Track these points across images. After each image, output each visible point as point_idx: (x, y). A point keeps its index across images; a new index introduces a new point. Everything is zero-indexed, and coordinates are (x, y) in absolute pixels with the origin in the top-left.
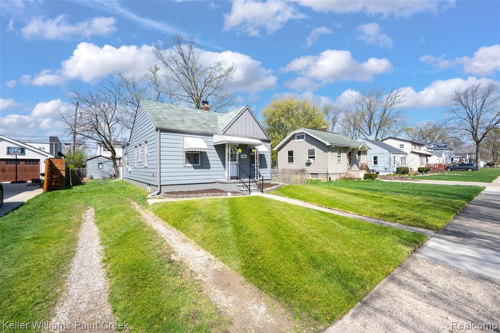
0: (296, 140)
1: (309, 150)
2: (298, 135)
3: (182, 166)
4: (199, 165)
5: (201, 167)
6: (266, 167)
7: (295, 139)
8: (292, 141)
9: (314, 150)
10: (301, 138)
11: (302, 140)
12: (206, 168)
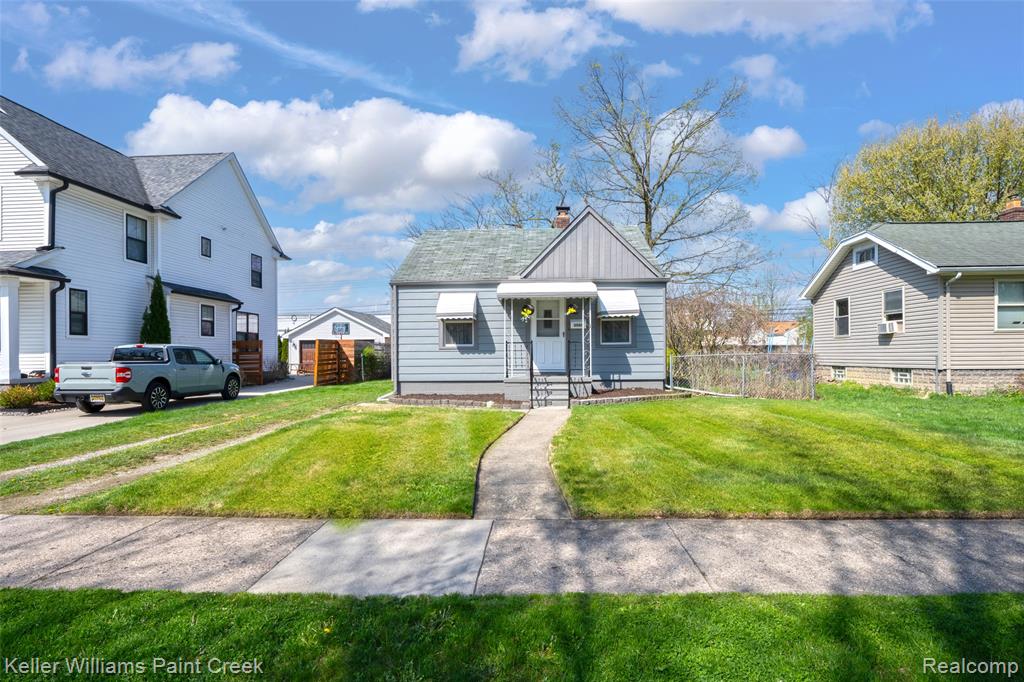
0: (855, 267)
1: (887, 295)
2: (860, 249)
3: (437, 348)
4: (472, 345)
5: (476, 350)
6: (652, 349)
7: (851, 263)
8: (846, 269)
9: (899, 292)
10: (868, 259)
11: (870, 263)
12: (485, 352)
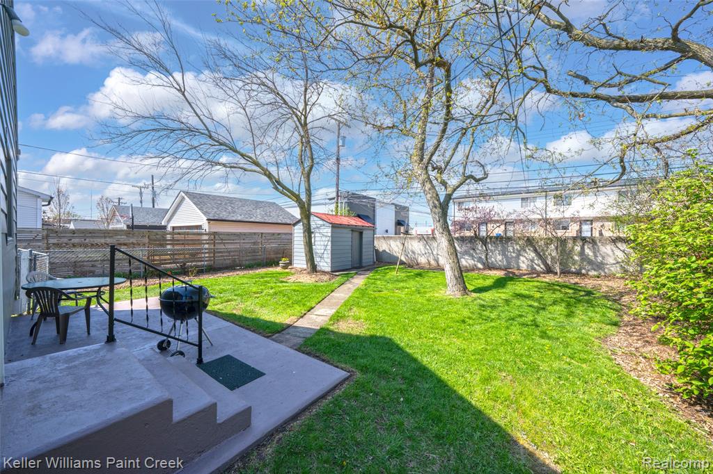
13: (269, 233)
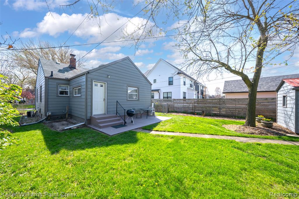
13: (261, 98)
